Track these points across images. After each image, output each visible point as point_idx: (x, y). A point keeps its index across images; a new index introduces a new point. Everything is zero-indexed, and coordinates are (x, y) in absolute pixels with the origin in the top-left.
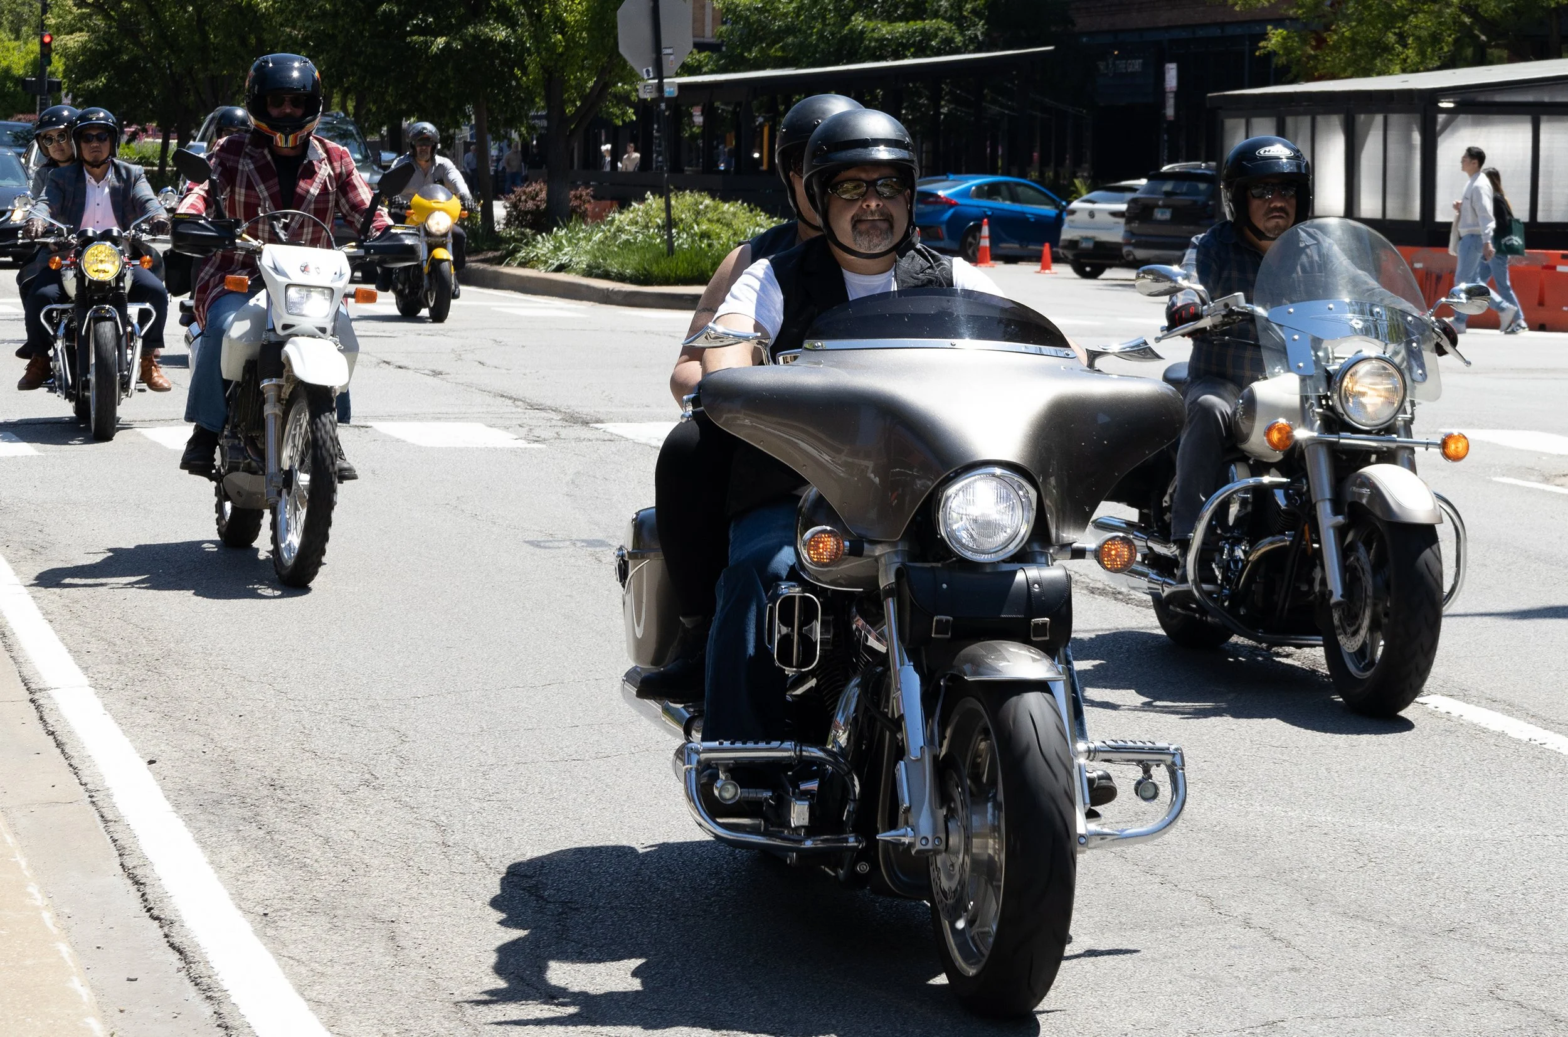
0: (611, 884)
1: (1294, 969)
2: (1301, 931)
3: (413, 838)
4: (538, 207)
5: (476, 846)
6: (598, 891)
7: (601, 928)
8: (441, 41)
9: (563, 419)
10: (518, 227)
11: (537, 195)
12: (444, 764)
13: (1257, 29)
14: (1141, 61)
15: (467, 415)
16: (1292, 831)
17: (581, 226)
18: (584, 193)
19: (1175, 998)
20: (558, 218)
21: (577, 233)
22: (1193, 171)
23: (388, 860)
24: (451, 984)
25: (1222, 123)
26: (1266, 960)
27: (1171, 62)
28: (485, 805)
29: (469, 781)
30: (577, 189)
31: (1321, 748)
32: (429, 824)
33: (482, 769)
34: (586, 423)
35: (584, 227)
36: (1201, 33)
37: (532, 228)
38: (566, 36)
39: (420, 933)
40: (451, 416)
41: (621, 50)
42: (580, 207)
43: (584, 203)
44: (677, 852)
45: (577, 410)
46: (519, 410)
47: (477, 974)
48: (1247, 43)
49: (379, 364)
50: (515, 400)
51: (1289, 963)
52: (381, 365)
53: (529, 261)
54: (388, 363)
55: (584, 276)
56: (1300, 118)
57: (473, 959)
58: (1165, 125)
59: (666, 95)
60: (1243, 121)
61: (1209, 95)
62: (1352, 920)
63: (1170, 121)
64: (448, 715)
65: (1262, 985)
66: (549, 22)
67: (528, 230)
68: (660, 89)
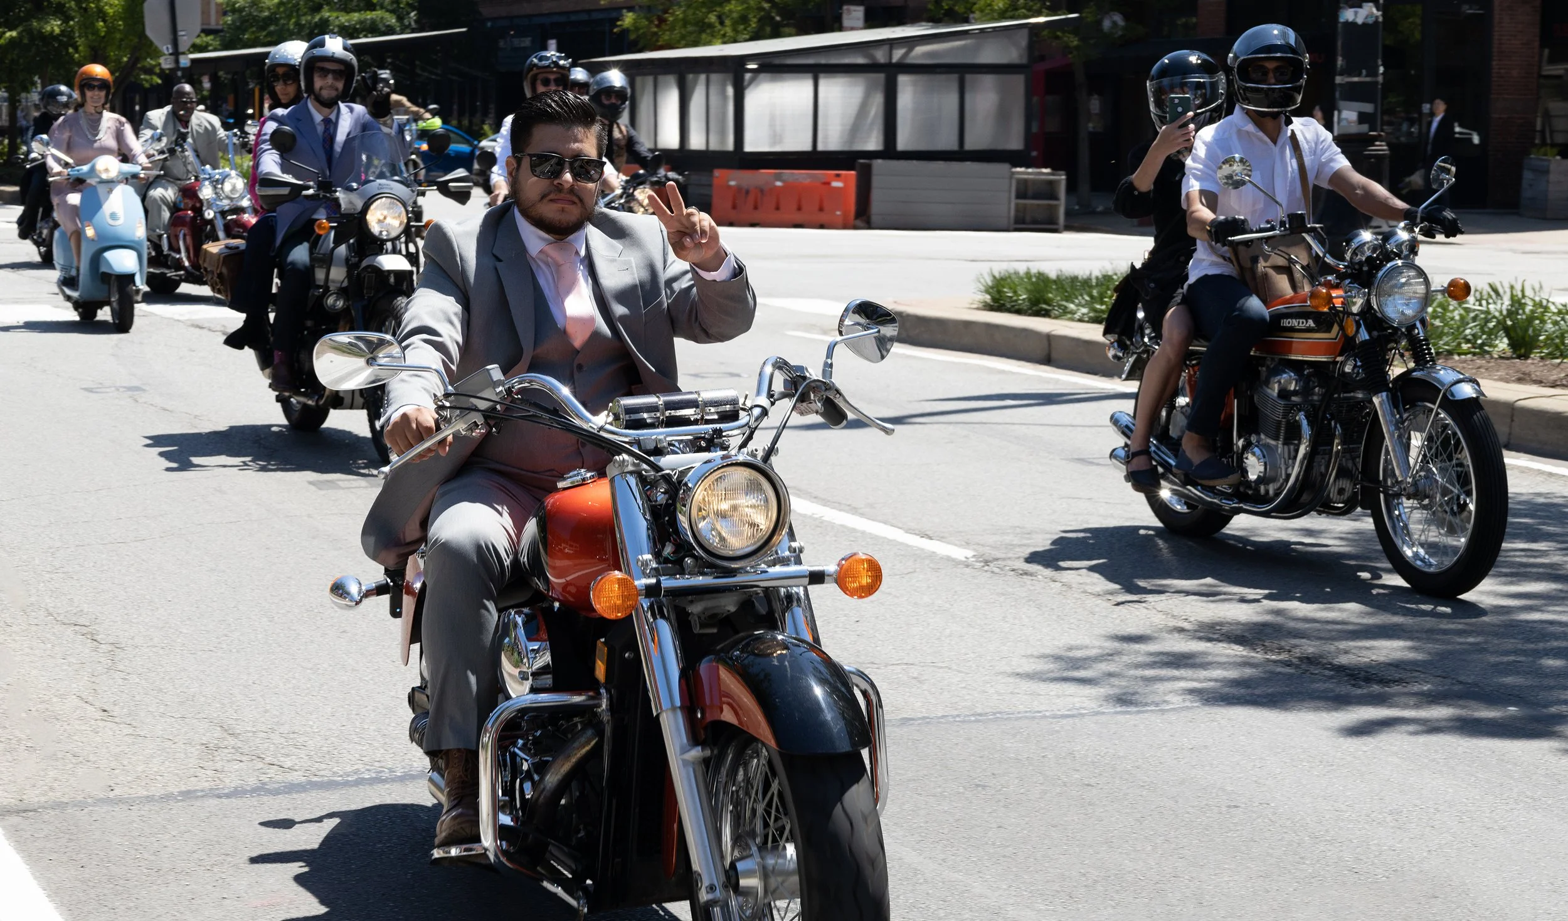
27: (551, 38)
38: (107, 24)
41: (149, 33)
48: (608, 23)
56: (647, 78)
59: (182, 67)
66: (94, 13)
68: (177, 61)
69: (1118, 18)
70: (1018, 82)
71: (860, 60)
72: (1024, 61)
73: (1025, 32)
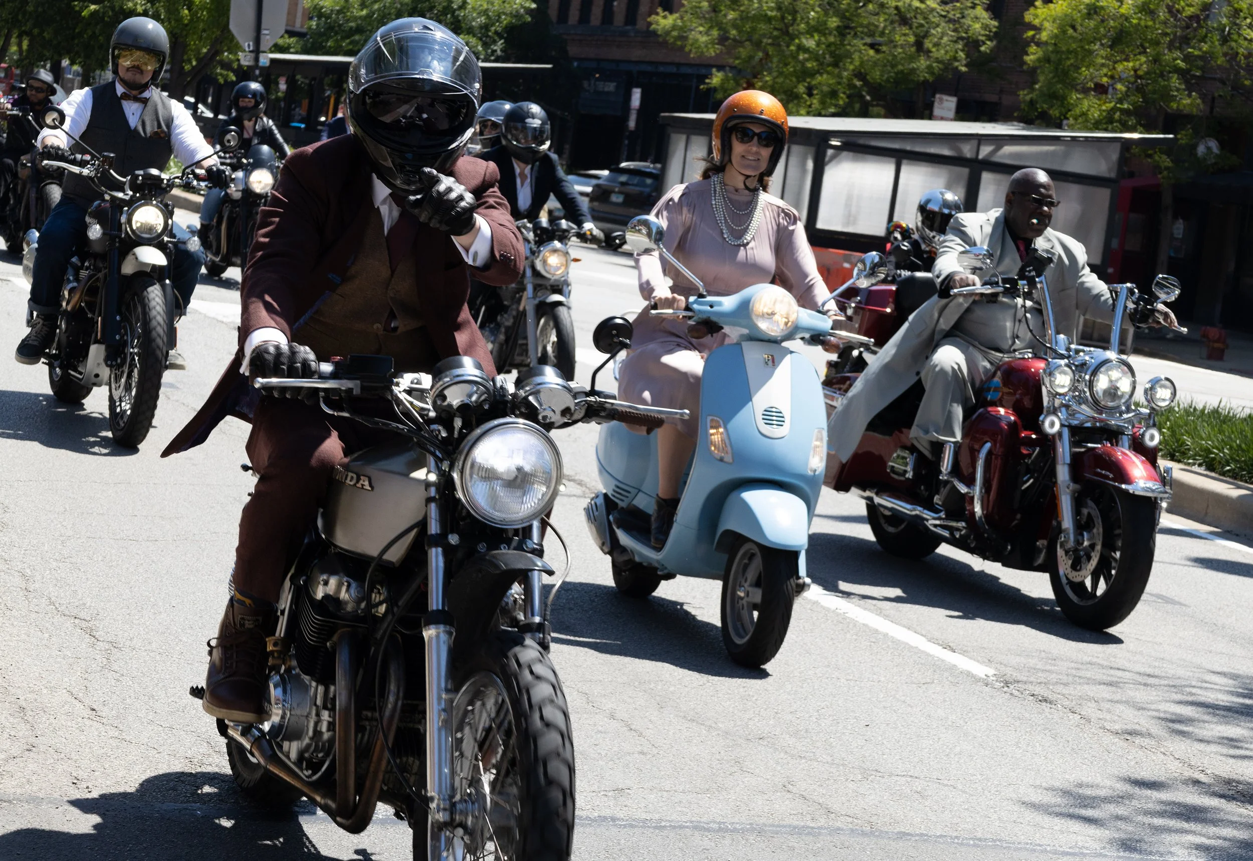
0: (147, 633)
1: (642, 753)
2: (651, 726)
5: (49, 594)
6: (137, 637)
7: (135, 664)
12: (34, 531)
13: (703, 71)
14: (615, 84)
22: (643, 169)
24: (19, 692)
25: (669, 136)
26: (623, 744)
27: (637, 87)
28: (60, 565)
29: (51, 546)
32: (17, 574)
33: (62, 538)
38: (192, 12)
41: (232, 27)
47: (38, 686)
51: (639, 748)
57: (37, 675)
58: (627, 133)
59: (261, 65)
60: (684, 137)
61: (662, 114)
62: (689, 723)
63: (631, 132)
64: (41, 497)
65: (617, 761)
68: (257, 59)
69: (1213, 144)
70: (1104, 195)
71: (946, 152)
72: (1113, 175)
73: (1118, 146)
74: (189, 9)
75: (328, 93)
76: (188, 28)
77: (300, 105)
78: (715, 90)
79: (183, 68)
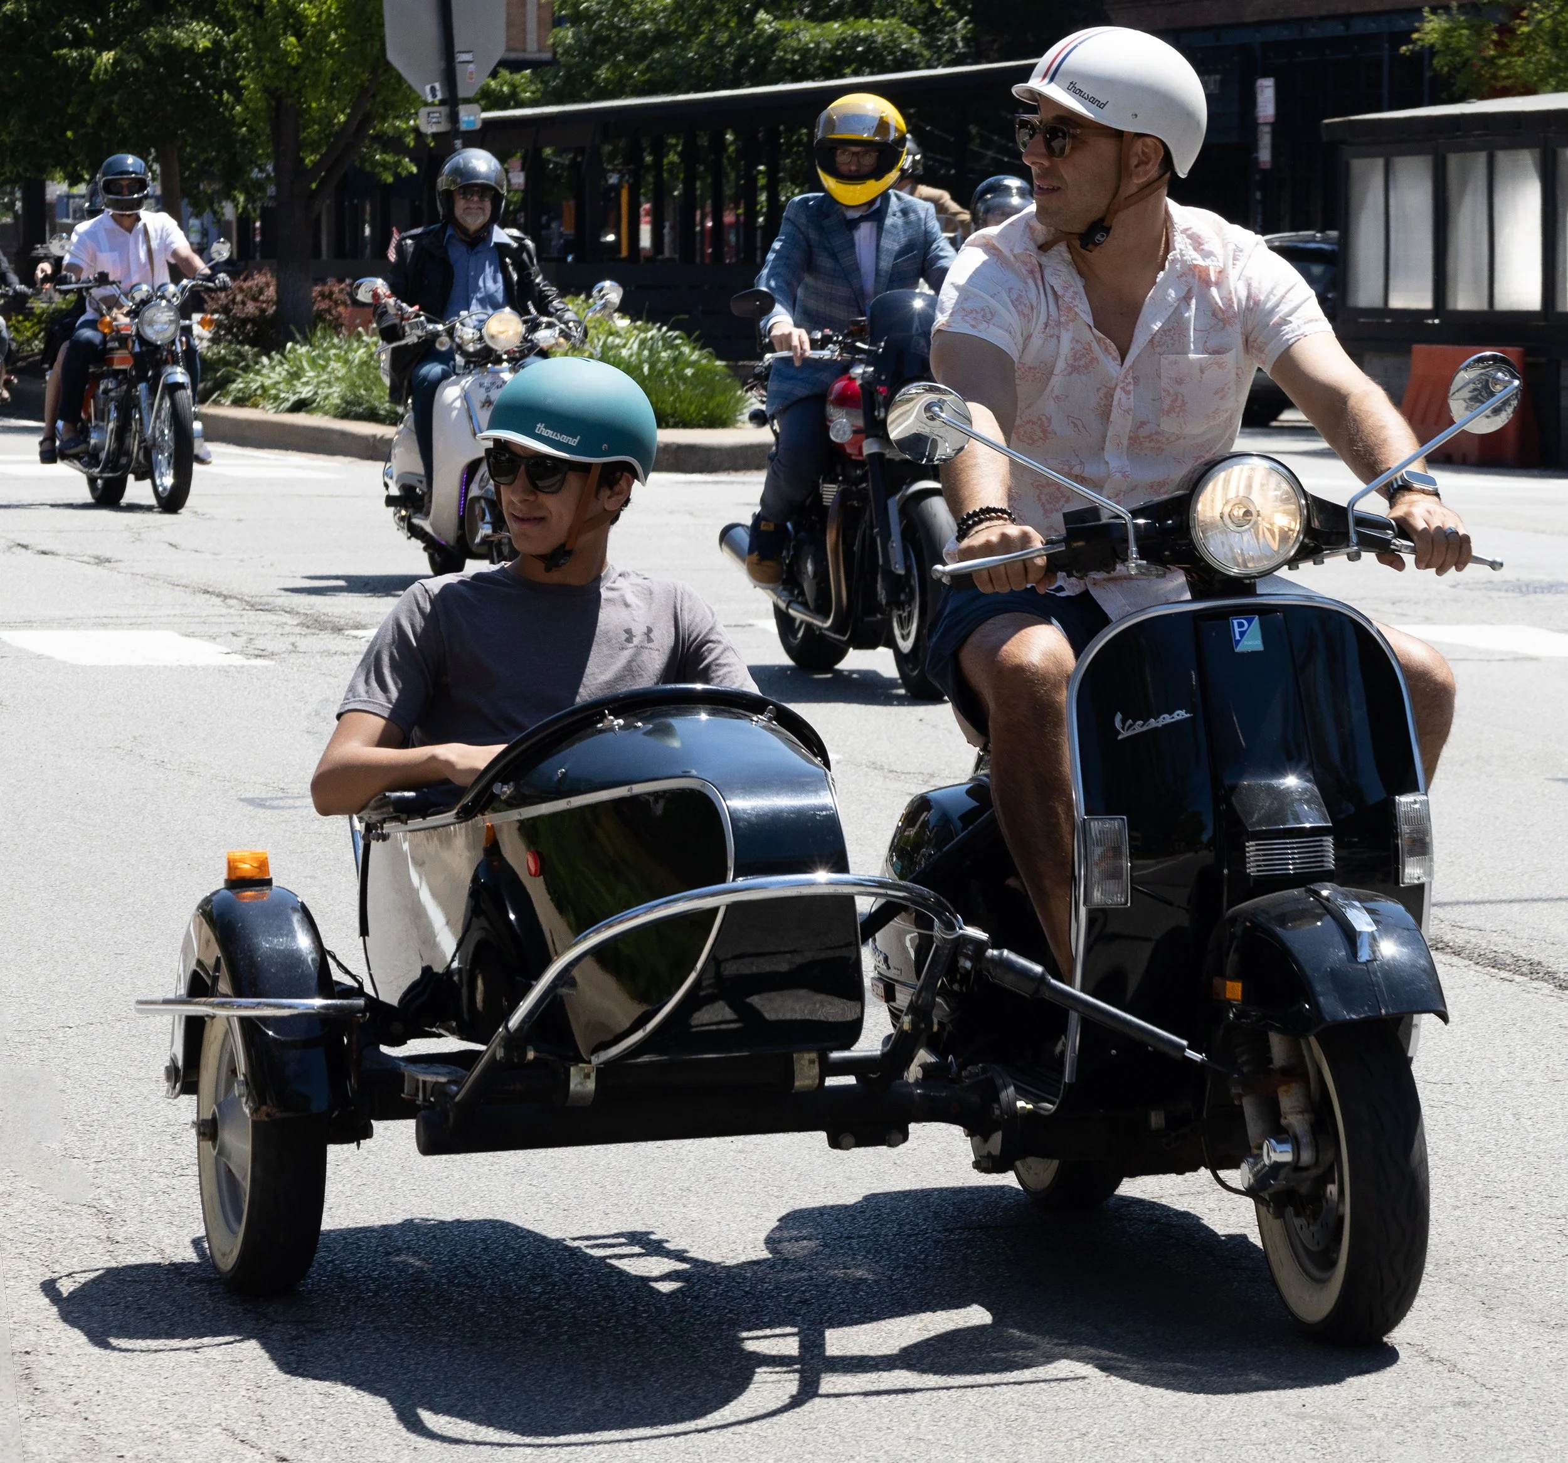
0: (376, 1294)
1: (1461, 1403)
2: (1472, 1348)
3: (60, 1231)
4: (263, 311)
5: (160, 1241)
6: (355, 1304)
7: (359, 1358)
8: (108, 57)
9: (302, 624)
10: (230, 342)
11: (261, 292)
12: (110, 1123)
13: (1402, 24)
14: (1218, 77)
15: (149, 620)
16: (1458, 1204)
17: (332, 339)
18: (336, 289)
19: (1273, 1447)
20: (293, 328)
21: (326, 350)
22: (1301, 245)
23: (22, 1264)
24: (121, 1443)
25: (1347, 167)
26: (1418, 1390)
27: (1265, 75)
28: (174, 1182)
29: (150, 1147)
30: (325, 284)
31: (1505, 1084)
32: (85, 1209)
33: (171, 1130)
34: (338, 629)
35: (336, 340)
36: (1313, 30)
37: (253, 345)
38: (304, 40)
39: (72, 1369)
40: (124, 621)
41: (392, 56)
42: (329, 311)
43: (336, 304)
44: (481, 1246)
45: (324, 611)
46: (232, 611)
47: (161, 1427)
48: (1387, 46)
49: (10, 548)
50: (226, 597)
51: (1454, 1395)
52: (14, 549)
53: (250, 397)
54: (25, 547)
55: (335, 416)
56: (1469, 155)
57: (156, 1405)
58: (1257, 177)
59: (463, 127)
60: (1380, 162)
61: (1327, 121)
62: (1556, 1331)
63: (1265, 171)
64: (116, 1052)
65: (1411, 1427)
66: (275, 17)
67: (247, 347)
68: (454, 118)
74: (299, 36)
75: (613, 179)
76: (302, 74)
77: (558, 216)
78: (1432, 51)
79: (302, 160)
